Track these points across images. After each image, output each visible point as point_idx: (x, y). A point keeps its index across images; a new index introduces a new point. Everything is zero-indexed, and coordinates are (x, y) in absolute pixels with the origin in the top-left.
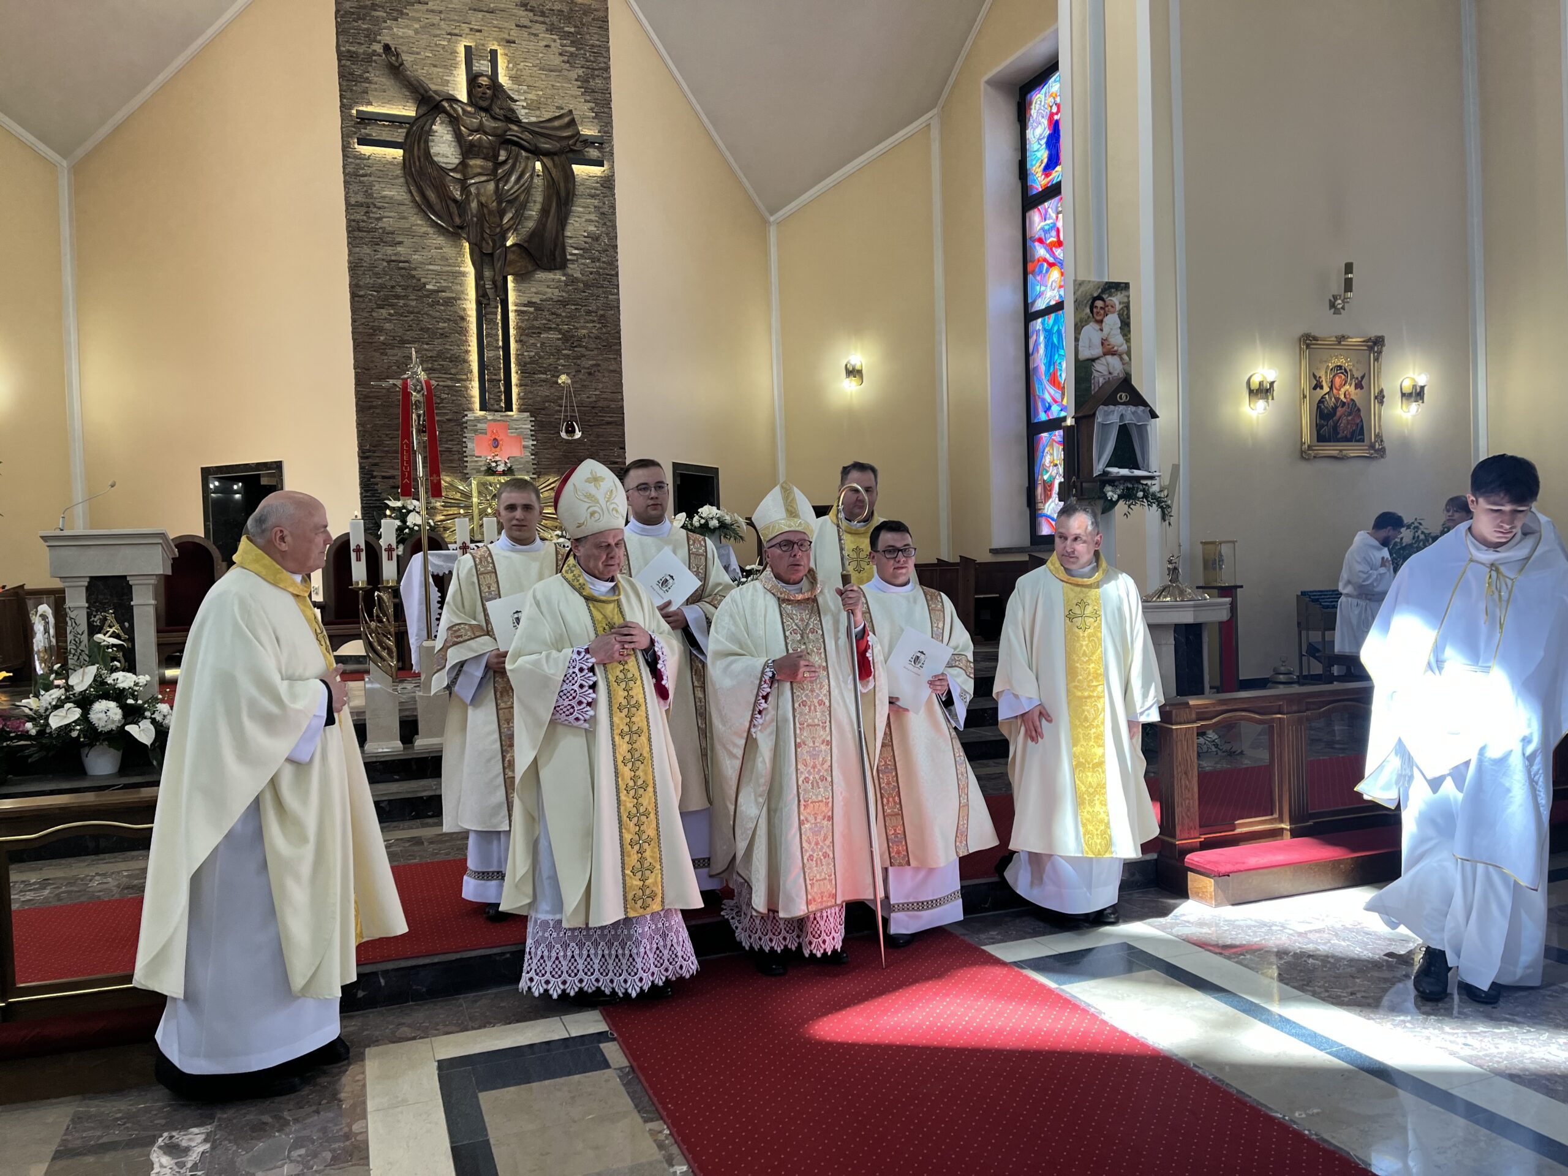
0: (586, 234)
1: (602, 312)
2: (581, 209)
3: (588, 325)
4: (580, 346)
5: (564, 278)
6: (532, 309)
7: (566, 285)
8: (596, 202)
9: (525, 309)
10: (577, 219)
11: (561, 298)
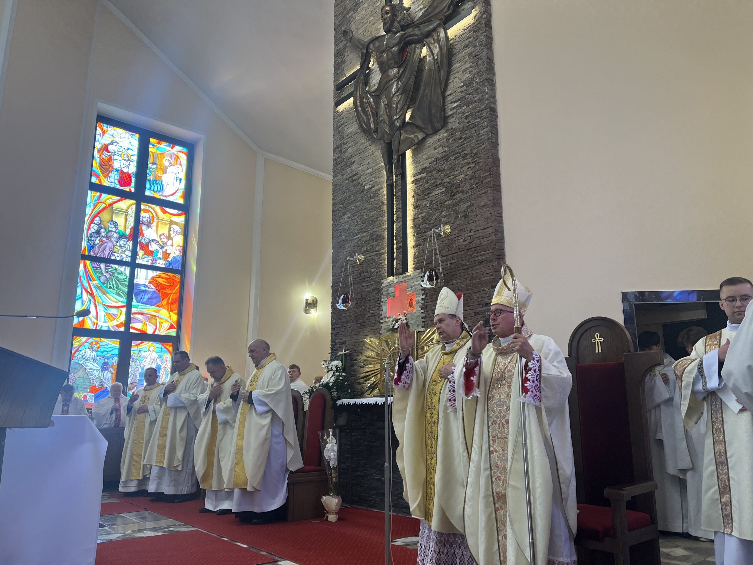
0: (462, 84)
1: (475, 151)
2: (459, 64)
3: (465, 168)
4: (458, 192)
5: (446, 135)
6: (424, 175)
7: (448, 140)
8: (469, 50)
9: (420, 176)
10: (456, 75)
11: (444, 154)
